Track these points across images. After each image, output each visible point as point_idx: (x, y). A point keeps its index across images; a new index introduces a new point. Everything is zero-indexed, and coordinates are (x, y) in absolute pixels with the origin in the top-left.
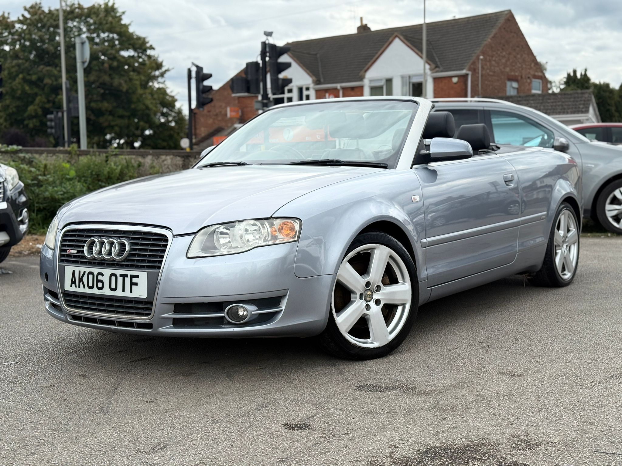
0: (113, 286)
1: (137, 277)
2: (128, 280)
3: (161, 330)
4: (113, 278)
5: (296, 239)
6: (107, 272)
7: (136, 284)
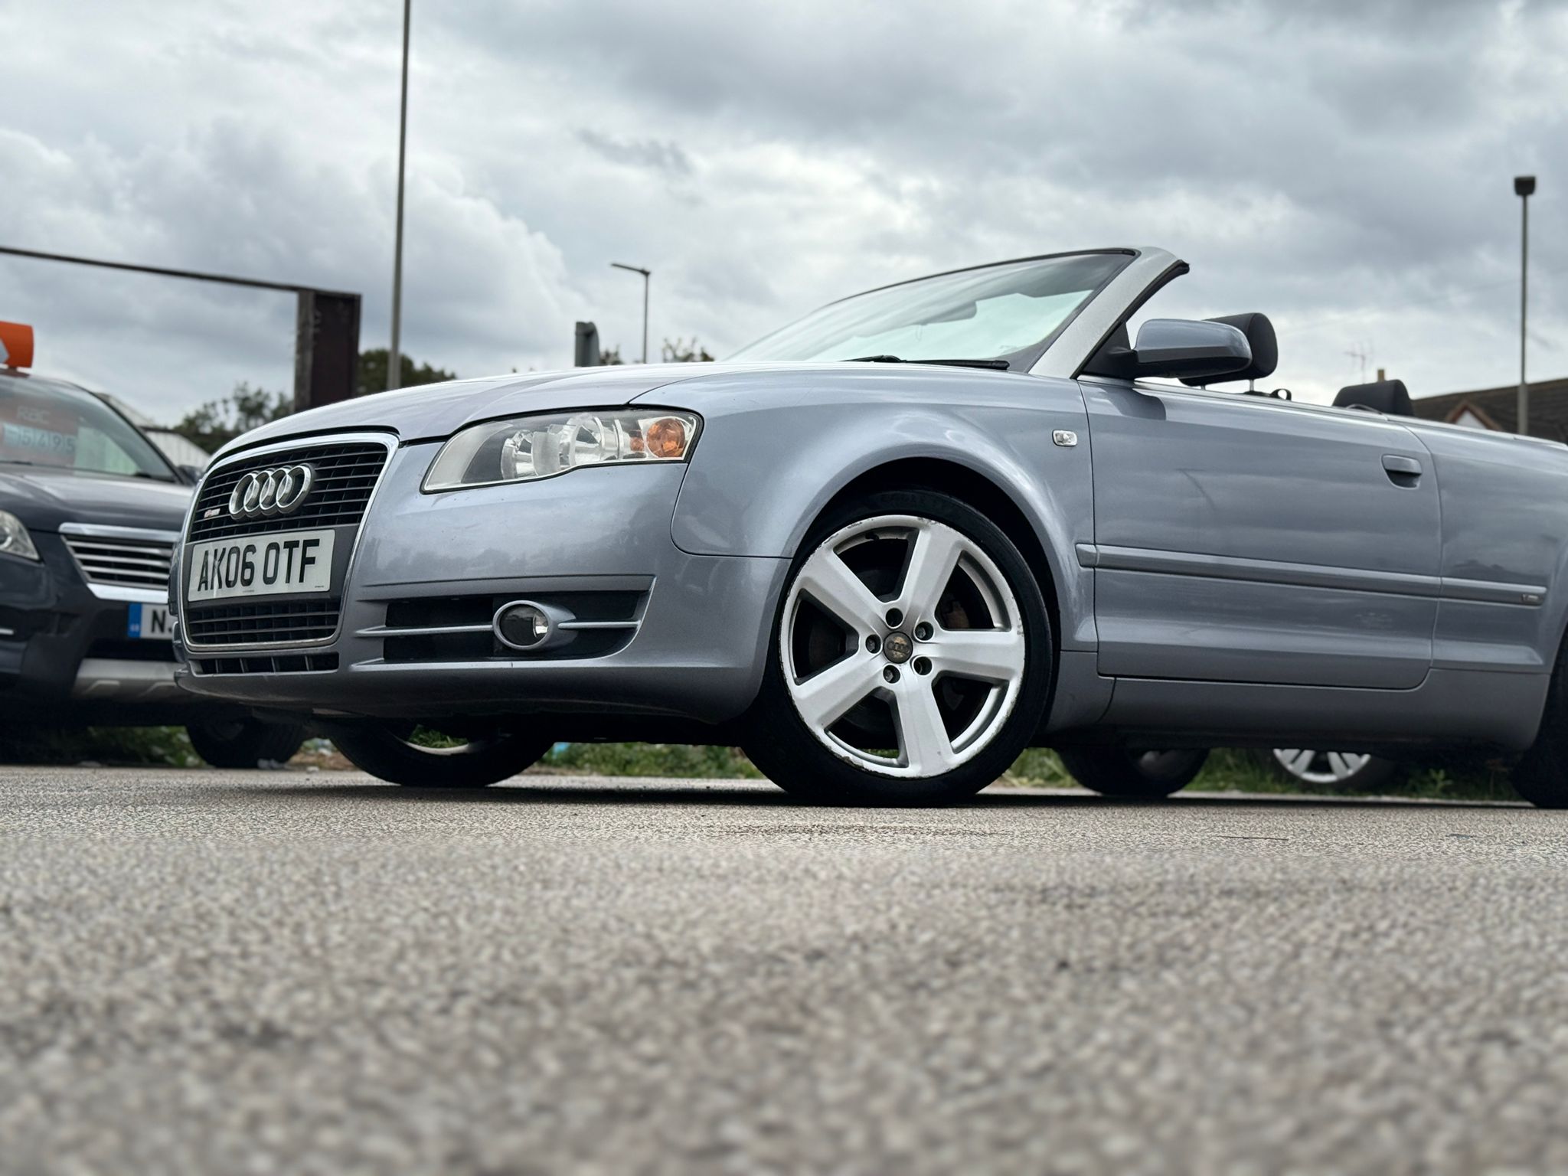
0: (270, 574)
1: (315, 543)
2: (298, 553)
3: (357, 667)
4: (273, 553)
5: (682, 458)
6: (261, 541)
7: (312, 561)
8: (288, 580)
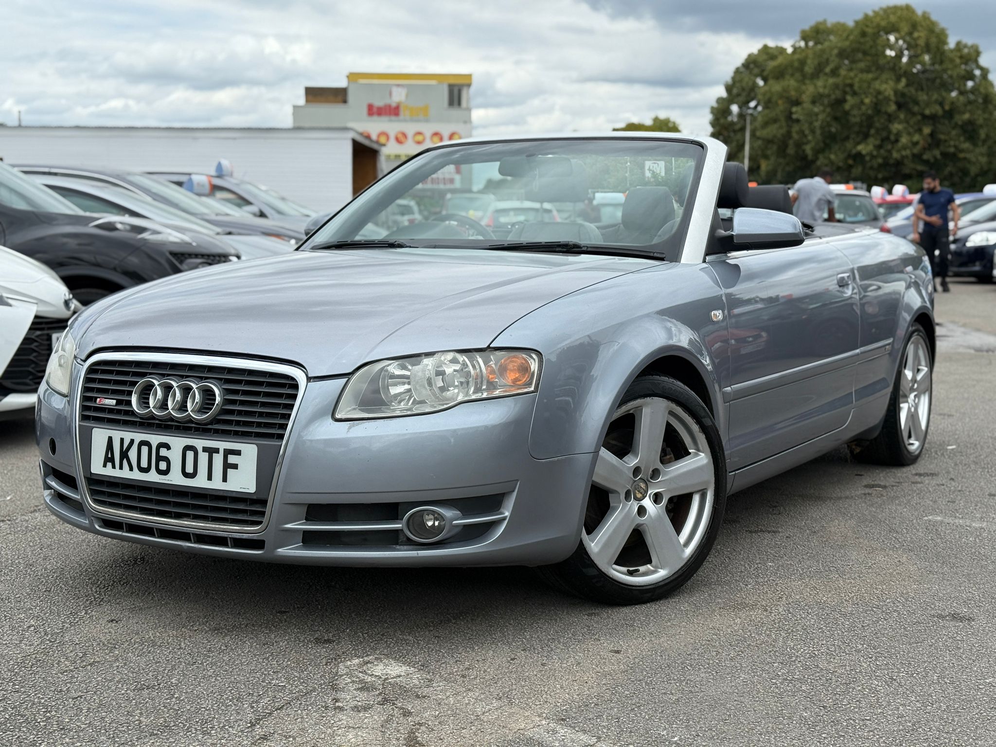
0: (190, 469)
1: (238, 453)
2: (218, 459)
3: (282, 551)
4: (190, 455)
5: (532, 389)
6: (178, 443)
7: (235, 466)
8: (210, 478)
